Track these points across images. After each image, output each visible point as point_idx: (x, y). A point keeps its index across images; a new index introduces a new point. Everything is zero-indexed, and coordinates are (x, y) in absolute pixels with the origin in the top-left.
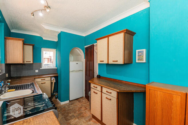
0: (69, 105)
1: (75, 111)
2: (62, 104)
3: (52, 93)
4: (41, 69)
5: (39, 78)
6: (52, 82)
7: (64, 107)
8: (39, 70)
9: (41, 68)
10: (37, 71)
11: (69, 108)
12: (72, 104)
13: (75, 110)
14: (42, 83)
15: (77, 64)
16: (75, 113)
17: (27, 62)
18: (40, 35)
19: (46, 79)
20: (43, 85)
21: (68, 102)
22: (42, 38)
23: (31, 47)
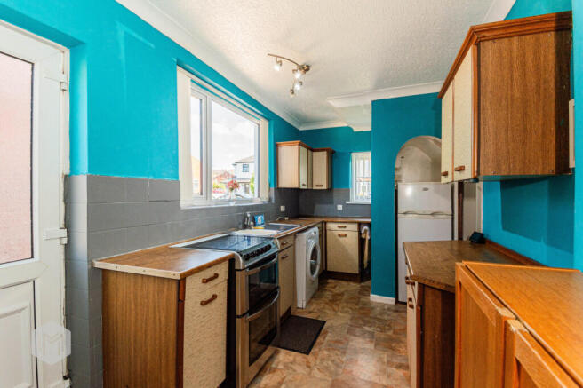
0: (389, 309)
1: (387, 327)
2: (374, 300)
3: (366, 266)
4: (347, 202)
5: (333, 222)
6: (363, 236)
7: (373, 308)
8: (345, 206)
9: (349, 200)
10: (340, 207)
11: (381, 315)
12: (396, 311)
13: (389, 325)
14: (339, 235)
15: (426, 189)
16: (383, 330)
17: (318, 186)
18: (347, 123)
19: (349, 226)
20: (341, 239)
21: (390, 301)
22: (351, 129)
23: (325, 153)
